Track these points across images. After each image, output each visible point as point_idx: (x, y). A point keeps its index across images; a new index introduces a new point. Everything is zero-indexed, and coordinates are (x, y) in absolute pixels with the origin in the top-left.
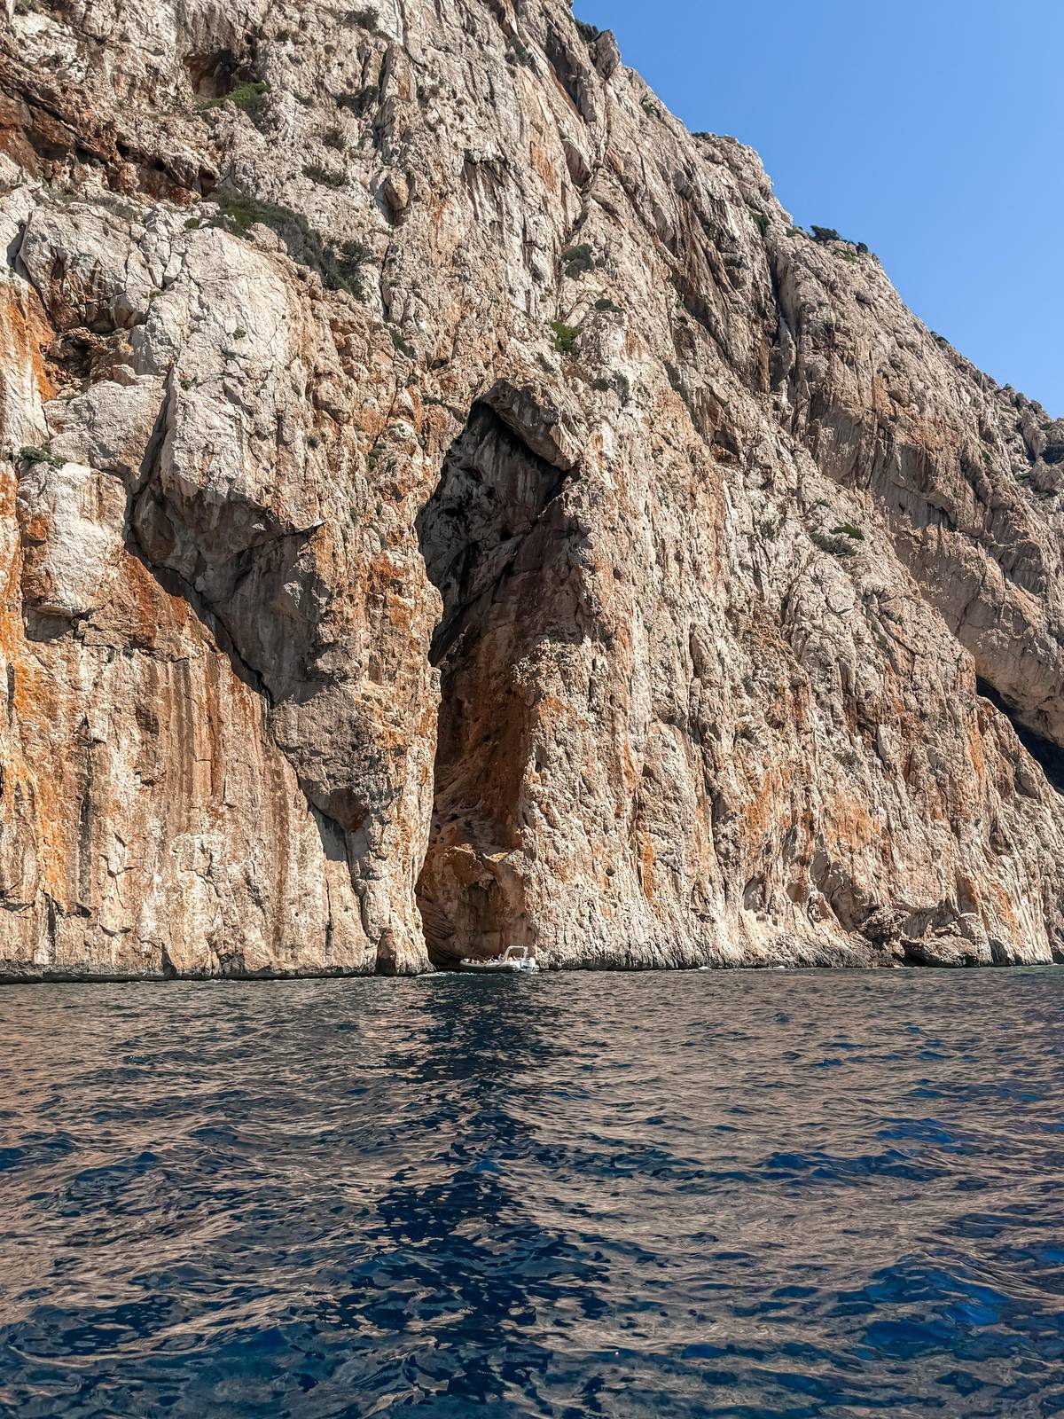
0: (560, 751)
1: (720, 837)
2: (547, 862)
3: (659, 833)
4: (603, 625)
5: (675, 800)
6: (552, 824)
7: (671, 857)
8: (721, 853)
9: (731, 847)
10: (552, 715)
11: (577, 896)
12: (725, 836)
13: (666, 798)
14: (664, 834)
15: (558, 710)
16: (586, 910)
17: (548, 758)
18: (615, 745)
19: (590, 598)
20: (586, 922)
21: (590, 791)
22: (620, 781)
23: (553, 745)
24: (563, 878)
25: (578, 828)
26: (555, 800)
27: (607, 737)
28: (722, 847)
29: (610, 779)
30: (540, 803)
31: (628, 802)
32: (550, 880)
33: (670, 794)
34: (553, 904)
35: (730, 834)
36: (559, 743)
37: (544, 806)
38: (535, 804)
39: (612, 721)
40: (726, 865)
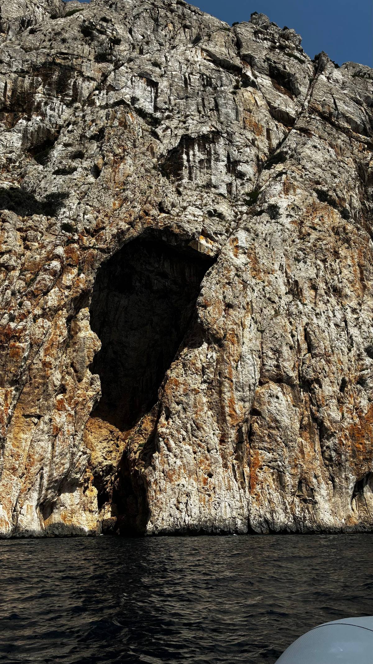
0: (179, 408)
1: (325, 448)
2: (163, 472)
3: (265, 449)
4: (213, 336)
5: (277, 428)
6: (169, 450)
7: (275, 464)
8: (326, 459)
9: (333, 454)
10: (173, 389)
11: (177, 491)
12: (328, 447)
13: (270, 427)
14: (269, 450)
15: (176, 385)
16: (184, 499)
17: (171, 412)
18: (222, 400)
19: (202, 322)
20: (182, 506)
21: (198, 428)
22: (225, 421)
23: (174, 405)
24: (171, 481)
25: (188, 451)
26: (172, 436)
27: (215, 396)
28: (326, 455)
29: (218, 420)
30: (164, 439)
31: (233, 433)
32: (163, 482)
33: (273, 424)
34: (161, 496)
35: (332, 446)
36: (178, 404)
37: (165, 440)
38: (161, 439)
39: (220, 387)
40: (331, 466)
